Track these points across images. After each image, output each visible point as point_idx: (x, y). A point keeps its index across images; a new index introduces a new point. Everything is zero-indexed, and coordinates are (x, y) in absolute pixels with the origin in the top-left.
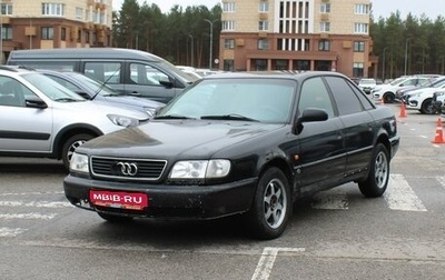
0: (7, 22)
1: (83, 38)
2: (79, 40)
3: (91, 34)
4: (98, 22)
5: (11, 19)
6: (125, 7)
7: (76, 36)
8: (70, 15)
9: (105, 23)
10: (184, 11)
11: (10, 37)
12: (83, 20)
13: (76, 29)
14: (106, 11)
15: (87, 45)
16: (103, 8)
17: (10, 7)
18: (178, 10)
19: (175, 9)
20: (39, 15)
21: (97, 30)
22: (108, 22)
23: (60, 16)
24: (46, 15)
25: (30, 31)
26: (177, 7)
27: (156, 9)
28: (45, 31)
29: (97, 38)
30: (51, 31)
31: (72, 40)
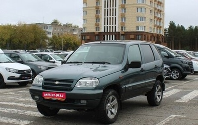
0: (123, 33)
1: (152, 39)
2: (151, 40)
3: (156, 38)
4: (158, 33)
5: (125, 32)
6: (170, 27)
7: (150, 39)
8: (147, 30)
10: (194, 28)
11: (124, 39)
12: (153, 32)
13: (150, 36)
14: (162, 29)
15: (154, 42)
16: (160, 27)
17: (125, 28)
18: (192, 28)
19: (190, 27)
20: (135, 30)
21: (158, 36)
22: (162, 33)
23: (143, 31)
24: (138, 31)
25: (132, 37)
26: (191, 26)
27: (182, 27)
28: (137, 37)
29: (158, 39)
30: (140, 37)
31: (148, 40)
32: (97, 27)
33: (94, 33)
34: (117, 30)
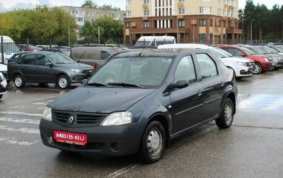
0: (182, 18)
1: (222, 25)
2: (220, 26)
3: (227, 22)
4: (230, 16)
5: (184, 16)
7: (218, 24)
8: (215, 13)
9: (234, 16)
10: (280, 7)
11: (183, 25)
12: (222, 15)
13: (218, 20)
14: (235, 10)
15: (224, 29)
16: (233, 8)
17: (183, 10)
18: (277, 7)
19: (275, 7)
20: (198, 13)
21: (230, 20)
22: (236, 16)
23: (209, 13)
24: (202, 14)
25: (194, 22)
26: (276, 6)
27: (264, 7)
28: (201, 22)
29: (230, 25)
30: (205, 22)
31: (215, 26)
32: (146, 9)
33: (142, 18)
34: (173, 14)
